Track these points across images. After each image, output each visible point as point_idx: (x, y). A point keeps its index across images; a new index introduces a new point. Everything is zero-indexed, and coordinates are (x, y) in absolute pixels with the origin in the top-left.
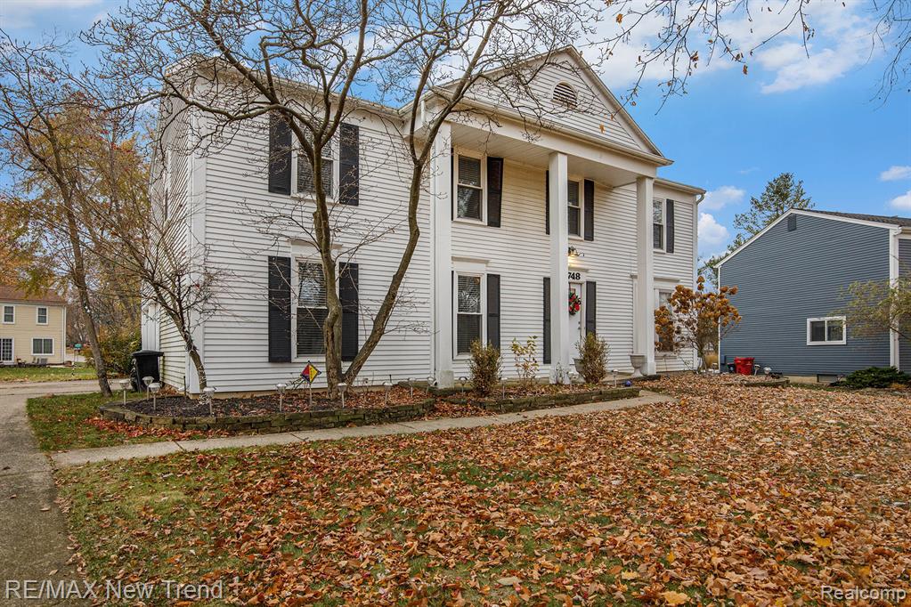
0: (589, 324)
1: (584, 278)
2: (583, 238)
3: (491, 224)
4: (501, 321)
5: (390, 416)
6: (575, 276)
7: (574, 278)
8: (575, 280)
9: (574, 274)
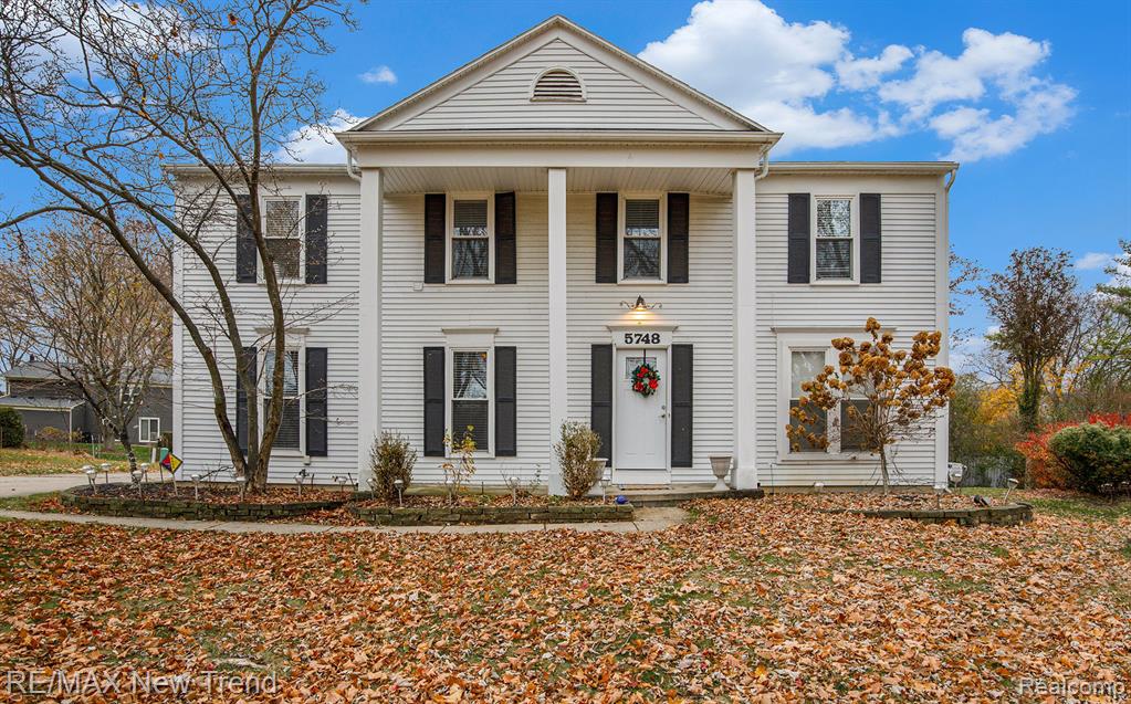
0: (677, 410)
1: (667, 340)
2: (665, 282)
3: (500, 280)
4: (518, 409)
5: (226, 513)
6: (650, 338)
7: (647, 342)
8: (651, 345)
9: (647, 336)
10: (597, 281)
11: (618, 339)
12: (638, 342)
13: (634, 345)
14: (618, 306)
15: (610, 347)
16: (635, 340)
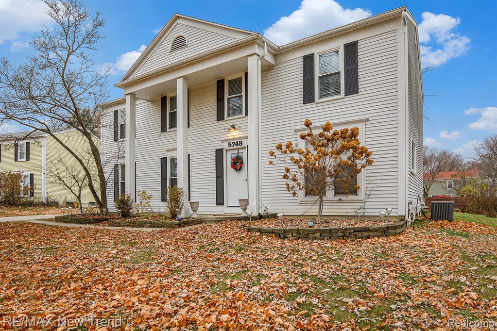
1: (245, 143)
2: (244, 116)
4: (191, 181)
6: (239, 143)
7: (237, 145)
8: (239, 147)
9: (237, 142)
10: (217, 121)
11: (225, 146)
12: (233, 146)
13: (232, 147)
14: (224, 131)
15: (222, 150)
16: (232, 145)
